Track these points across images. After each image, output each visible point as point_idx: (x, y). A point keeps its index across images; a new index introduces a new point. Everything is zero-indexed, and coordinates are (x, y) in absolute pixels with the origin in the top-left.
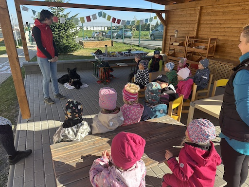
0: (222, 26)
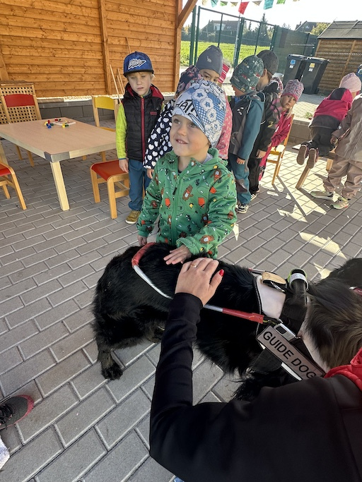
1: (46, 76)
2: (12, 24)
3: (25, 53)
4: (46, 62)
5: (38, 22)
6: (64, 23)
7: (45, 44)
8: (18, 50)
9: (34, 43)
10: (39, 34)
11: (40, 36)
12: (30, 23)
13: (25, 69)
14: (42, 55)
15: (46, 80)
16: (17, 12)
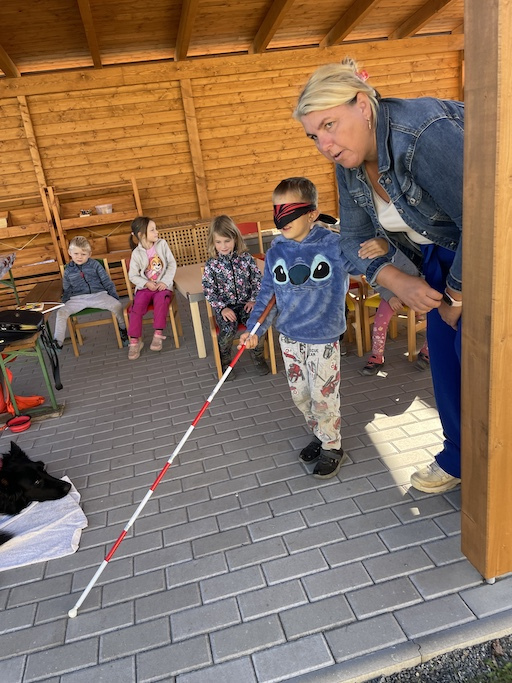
0: (121, 145)
1: (254, 207)
2: (222, 156)
3: (232, 184)
4: (256, 190)
5: (251, 148)
6: (283, 141)
7: (257, 170)
8: (225, 182)
9: (244, 172)
10: (251, 160)
11: (253, 162)
12: (242, 150)
13: (230, 202)
14: (253, 182)
15: (253, 211)
16: (230, 143)
